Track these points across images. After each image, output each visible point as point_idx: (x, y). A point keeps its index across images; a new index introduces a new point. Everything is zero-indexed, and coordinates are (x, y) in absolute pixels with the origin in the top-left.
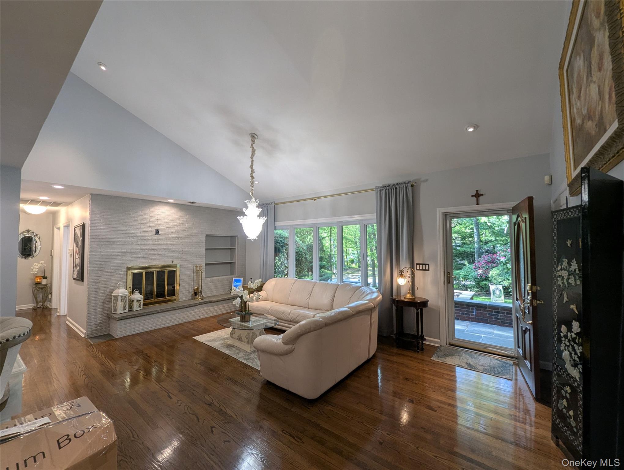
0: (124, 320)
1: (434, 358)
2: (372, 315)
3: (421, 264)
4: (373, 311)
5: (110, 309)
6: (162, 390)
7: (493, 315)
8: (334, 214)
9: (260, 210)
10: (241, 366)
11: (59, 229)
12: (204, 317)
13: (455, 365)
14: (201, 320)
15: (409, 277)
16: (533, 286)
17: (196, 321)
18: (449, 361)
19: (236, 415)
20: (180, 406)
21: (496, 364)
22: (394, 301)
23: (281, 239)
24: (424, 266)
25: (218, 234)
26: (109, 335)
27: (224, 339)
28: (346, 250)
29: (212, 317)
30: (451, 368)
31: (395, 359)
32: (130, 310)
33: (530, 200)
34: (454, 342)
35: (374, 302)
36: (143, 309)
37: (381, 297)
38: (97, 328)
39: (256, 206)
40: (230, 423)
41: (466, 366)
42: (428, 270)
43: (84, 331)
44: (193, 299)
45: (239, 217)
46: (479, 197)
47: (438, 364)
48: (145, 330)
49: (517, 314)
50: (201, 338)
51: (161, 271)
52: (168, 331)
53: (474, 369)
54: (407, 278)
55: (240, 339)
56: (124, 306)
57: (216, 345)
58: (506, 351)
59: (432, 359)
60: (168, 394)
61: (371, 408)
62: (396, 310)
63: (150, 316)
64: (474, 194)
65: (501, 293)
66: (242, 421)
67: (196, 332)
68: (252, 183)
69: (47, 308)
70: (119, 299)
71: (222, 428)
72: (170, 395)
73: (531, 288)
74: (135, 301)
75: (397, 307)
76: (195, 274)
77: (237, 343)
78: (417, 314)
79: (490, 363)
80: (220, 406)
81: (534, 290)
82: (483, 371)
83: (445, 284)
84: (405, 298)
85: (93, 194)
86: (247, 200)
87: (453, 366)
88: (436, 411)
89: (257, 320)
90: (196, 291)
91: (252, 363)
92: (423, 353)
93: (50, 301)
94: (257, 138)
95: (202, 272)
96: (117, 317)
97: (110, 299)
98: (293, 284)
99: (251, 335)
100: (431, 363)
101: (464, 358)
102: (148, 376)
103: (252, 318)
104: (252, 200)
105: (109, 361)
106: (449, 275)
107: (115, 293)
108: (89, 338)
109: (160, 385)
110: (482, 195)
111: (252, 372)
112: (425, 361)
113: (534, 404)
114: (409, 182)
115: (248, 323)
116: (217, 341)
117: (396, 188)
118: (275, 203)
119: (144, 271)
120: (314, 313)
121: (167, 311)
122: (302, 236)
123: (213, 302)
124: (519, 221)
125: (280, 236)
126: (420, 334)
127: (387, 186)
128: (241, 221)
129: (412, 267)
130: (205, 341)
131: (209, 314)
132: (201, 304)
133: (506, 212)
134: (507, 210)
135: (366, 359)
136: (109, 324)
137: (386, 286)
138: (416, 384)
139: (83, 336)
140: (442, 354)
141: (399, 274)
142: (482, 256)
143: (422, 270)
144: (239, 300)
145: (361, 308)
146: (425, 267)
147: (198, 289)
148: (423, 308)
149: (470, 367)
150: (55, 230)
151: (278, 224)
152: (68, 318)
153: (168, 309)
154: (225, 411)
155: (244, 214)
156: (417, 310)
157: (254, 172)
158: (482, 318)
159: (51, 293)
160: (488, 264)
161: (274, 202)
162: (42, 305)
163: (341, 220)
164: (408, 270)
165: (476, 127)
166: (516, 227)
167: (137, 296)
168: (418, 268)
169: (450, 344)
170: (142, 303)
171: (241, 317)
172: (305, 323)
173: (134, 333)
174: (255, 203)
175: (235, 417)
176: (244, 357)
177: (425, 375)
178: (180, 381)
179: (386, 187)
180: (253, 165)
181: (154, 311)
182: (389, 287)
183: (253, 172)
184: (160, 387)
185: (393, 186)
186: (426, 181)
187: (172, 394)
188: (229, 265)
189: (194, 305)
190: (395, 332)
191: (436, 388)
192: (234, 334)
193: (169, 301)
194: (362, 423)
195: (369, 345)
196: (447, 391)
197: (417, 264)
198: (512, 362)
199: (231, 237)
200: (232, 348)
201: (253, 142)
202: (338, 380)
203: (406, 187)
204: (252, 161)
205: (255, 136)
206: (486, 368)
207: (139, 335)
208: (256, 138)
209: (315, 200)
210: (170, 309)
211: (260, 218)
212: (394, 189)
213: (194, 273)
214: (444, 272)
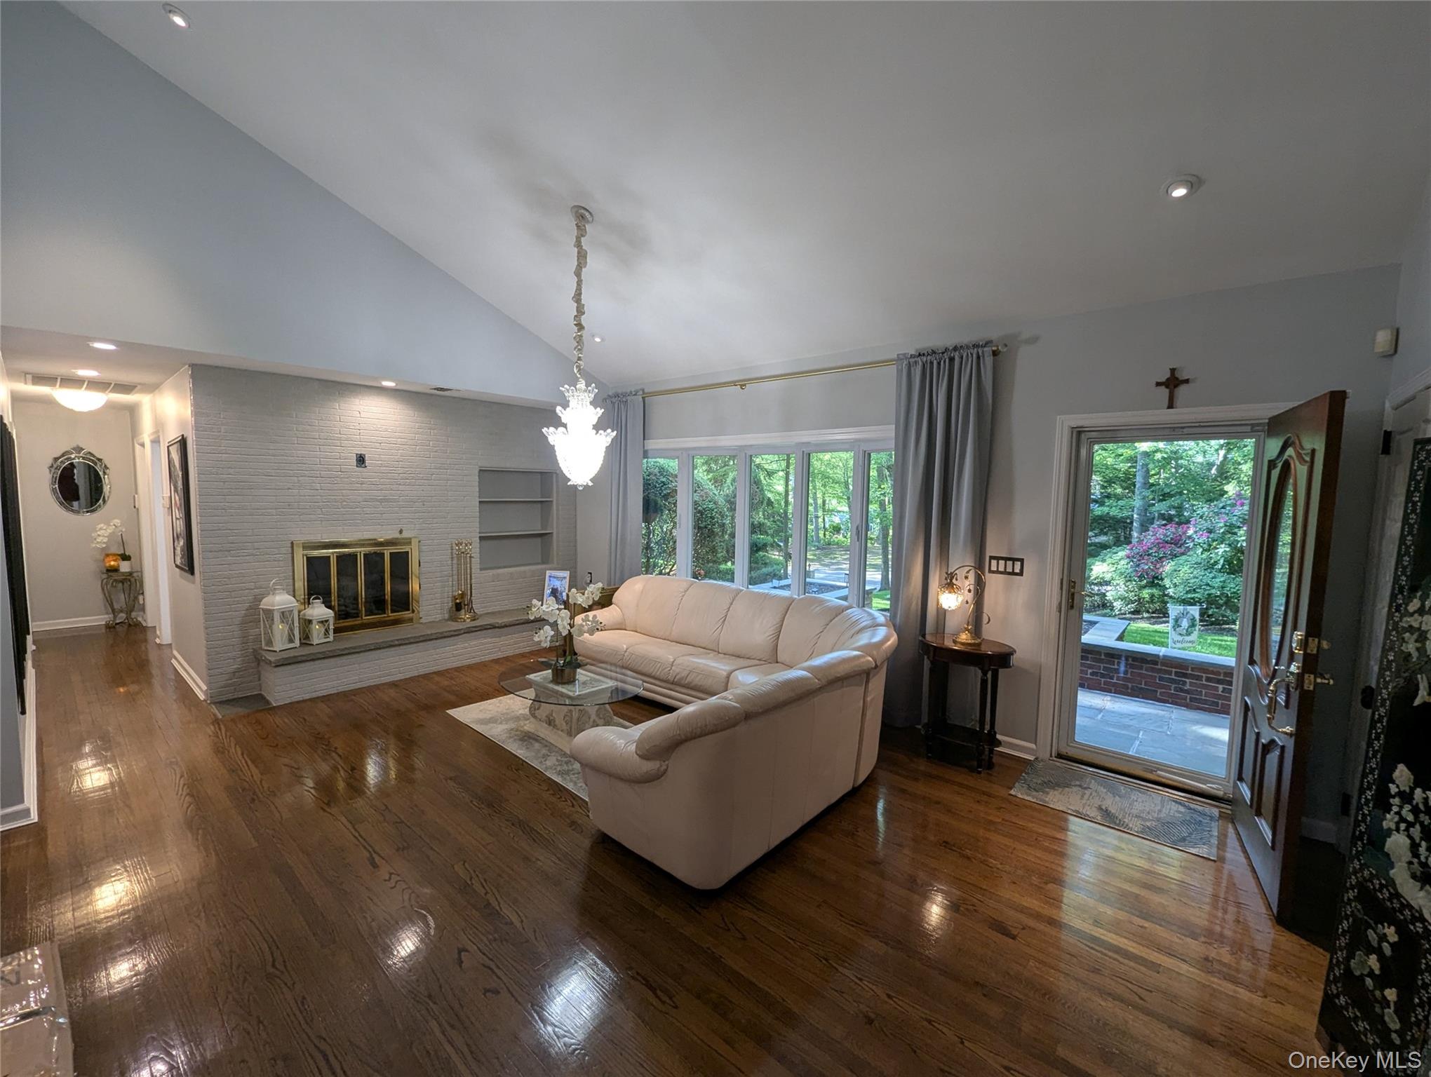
0: (289, 667)
1: (1018, 792)
2: (870, 685)
3: (1002, 558)
4: (871, 675)
5: (257, 639)
6: (357, 843)
7: (1173, 681)
8: (789, 424)
9: (600, 411)
10: (548, 790)
11: (143, 445)
12: (477, 660)
13: (1069, 812)
14: (470, 667)
15: (970, 591)
16: (1310, 639)
17: (458, 669)
18: (1056, 800)
19: (522, 921)
20: (392, 888)
21: (1177, 815)
22: (925, 648)
23: (664, 480)
24: (1011, 562)
25: (508, 465)
26: (261, 698)
27: (517, 718)
28: (824, 502)
29: (496, 661)
30: (1059, 820)
31: (921, 788)
32: (304, 641)
33: (1337, 399)
34: (1072, 752)
35: (875, 653)
36: (334, 640)
37: (894, 639)
38: (230, 682)
39: (589, 400)
40: (506, 940)
41: (1099, 818)
42: (1021, 574)
43: (205, 688)
44: (453, 618)
45: (545, 429)
46: (1176, 386)
47: (1026, 807)
48: (341, 689)
49: (1246, 698)
50: (465, 714)
51: (375, 553)
52: (392, 692)
53: (1118, 825)
54: (963, 594)
55: (550, 722)
56: (290, 636)
57: (496, 732)
58: (1205, 782)
59: (1012, 792)
60: (371, 855)
61: (852, 921)
62: (931, 671)
63: (350, 657)
64: (1163, 380)
65: (1193, 625)
66: (533, 938)
67: (453, 698)
68: (579, 340)
69: (138, 625)
70: (277, 617)
71: (484, 954)
72: (373, 859)
73: (1304, 644)
74: (314, 622)
75: (932, 663)
76: (455, 562)
77: (544, 732)
78: (984, 682)
79: (1160, 811)
80: (486, 894)
81: (1313, 649)
82: (1142, 832)
83: (1060, 612)
84: (955, 642)
85: (196, 365)
86: (566, 386)
87: (1065, 815)
88: (1014, 938)
89: (593, 680)
90: (458, 601)
91: (575, 784)
92: (991, 775)
93: (143, 609)
94: (590, 219)
95: (470, 557)
96: (272, 658)
97: (256, 616)
98: (686, 591)
99: (575, 715)
100: (1010, 802)
101: (1094, 794)
102: (332, 805)
103: (581, 674)
104: (578, 387)
105: (249, 762)
106: (1074, 587)
107: (266, 603)
108: (215, 703)
109: (356, 830)
110: (1187, 381)
111: (573, 806)
112: (995, 797)
113: (1273, 931)
114: (988, 343)
115: (570, 687)
116: (501, 723)
117: (952, 360)
118: (644, 393)
119: (333, 553)
120: (728, 668)
121: (391, 646)
122: (721, 468)
123: (498, 627)
124: (1290, 456)
125: (662, 470)
126: (987, 727)
127: (928, 354)
128: (551, 440)
129: (979, 566)
130: (473, 722)
131: (489, 653)
132: (469, 631)
133: (1249, 429)
134: (1253, 425)
135: (849, 787)
136: (259, 673)
137: (909, 609)
138: (968, 858)
139: (202, 697)
140: (1039, 782)
141: (946, 582)
142: (1151, 529)
143: (1005, 573)
144: (548, 631)
145: (842, 671)
146: (1013, 565)
147: (463, 595)
148: (1001, 671)
149: (1110, 820)
150: (137, 447)
151: (651, 444)
152: (175, 653)
153: (392, 641)
154: (498, 908)
155: (557, 423)
156: (985, 674)
157: (584, 313)
158: (1143, 686)
159: (143, 594)
160: (1165, 547)
161: (643, 390)
162: (127, 618)
163: (805, 440)
164: (968, 572)
165: (1194, 184)
166: (1275, 473)
167: (318, 611)
168: (994, 568)
169: (1060, 756)
170: (332, 627)
171: (553, 671)
172: (694, 711)
173: (314, 695)
174: (586, 394)
175: (518, 925)
176: (559, 768)
177: (995, 838)
178: (402, 822)
179: (924, 354)
180: (580, 294)
181: (360, 647)
182: (917, 611)
183: (580, 311)
184: (355, 836)
185: (943, 353)
186: (1034, 340)
187: (379, 855)
188: (539, 540)
189: (452, 633)
190: (925, 719)
191: (1020, 872)
192: (538, 709)
193: (396, 622)
194: (826, 960)
195: (859, 755)
196: (1046, 883)
197: (992, 558)
198: (1215, 812)
199: (541, 473)
200: (533, 742)
201: (581, 232)
202: (775, 842)
203: (978, 357)
204: (579, 283)
205: (587, 214)
206: (1148, 824)
207: (326, 699)
208: (588, 222)
209: (741, 386)
210: (397, 643)
211: (597, 433)
212: (945, 362)
213: (452, 558)
214: (1062, 580)
